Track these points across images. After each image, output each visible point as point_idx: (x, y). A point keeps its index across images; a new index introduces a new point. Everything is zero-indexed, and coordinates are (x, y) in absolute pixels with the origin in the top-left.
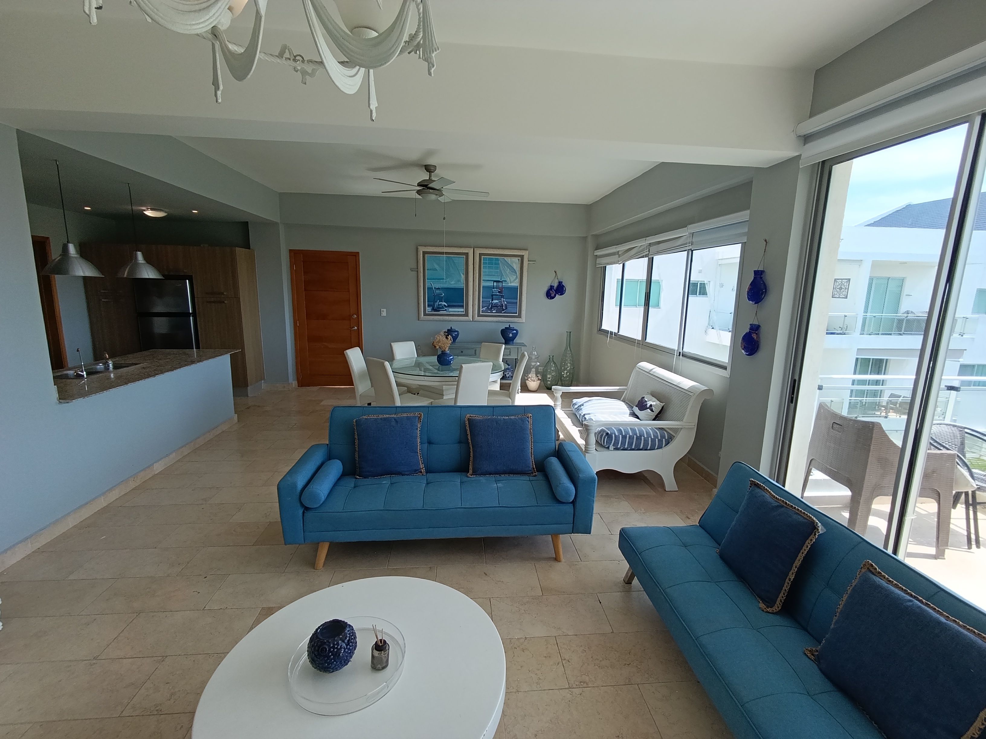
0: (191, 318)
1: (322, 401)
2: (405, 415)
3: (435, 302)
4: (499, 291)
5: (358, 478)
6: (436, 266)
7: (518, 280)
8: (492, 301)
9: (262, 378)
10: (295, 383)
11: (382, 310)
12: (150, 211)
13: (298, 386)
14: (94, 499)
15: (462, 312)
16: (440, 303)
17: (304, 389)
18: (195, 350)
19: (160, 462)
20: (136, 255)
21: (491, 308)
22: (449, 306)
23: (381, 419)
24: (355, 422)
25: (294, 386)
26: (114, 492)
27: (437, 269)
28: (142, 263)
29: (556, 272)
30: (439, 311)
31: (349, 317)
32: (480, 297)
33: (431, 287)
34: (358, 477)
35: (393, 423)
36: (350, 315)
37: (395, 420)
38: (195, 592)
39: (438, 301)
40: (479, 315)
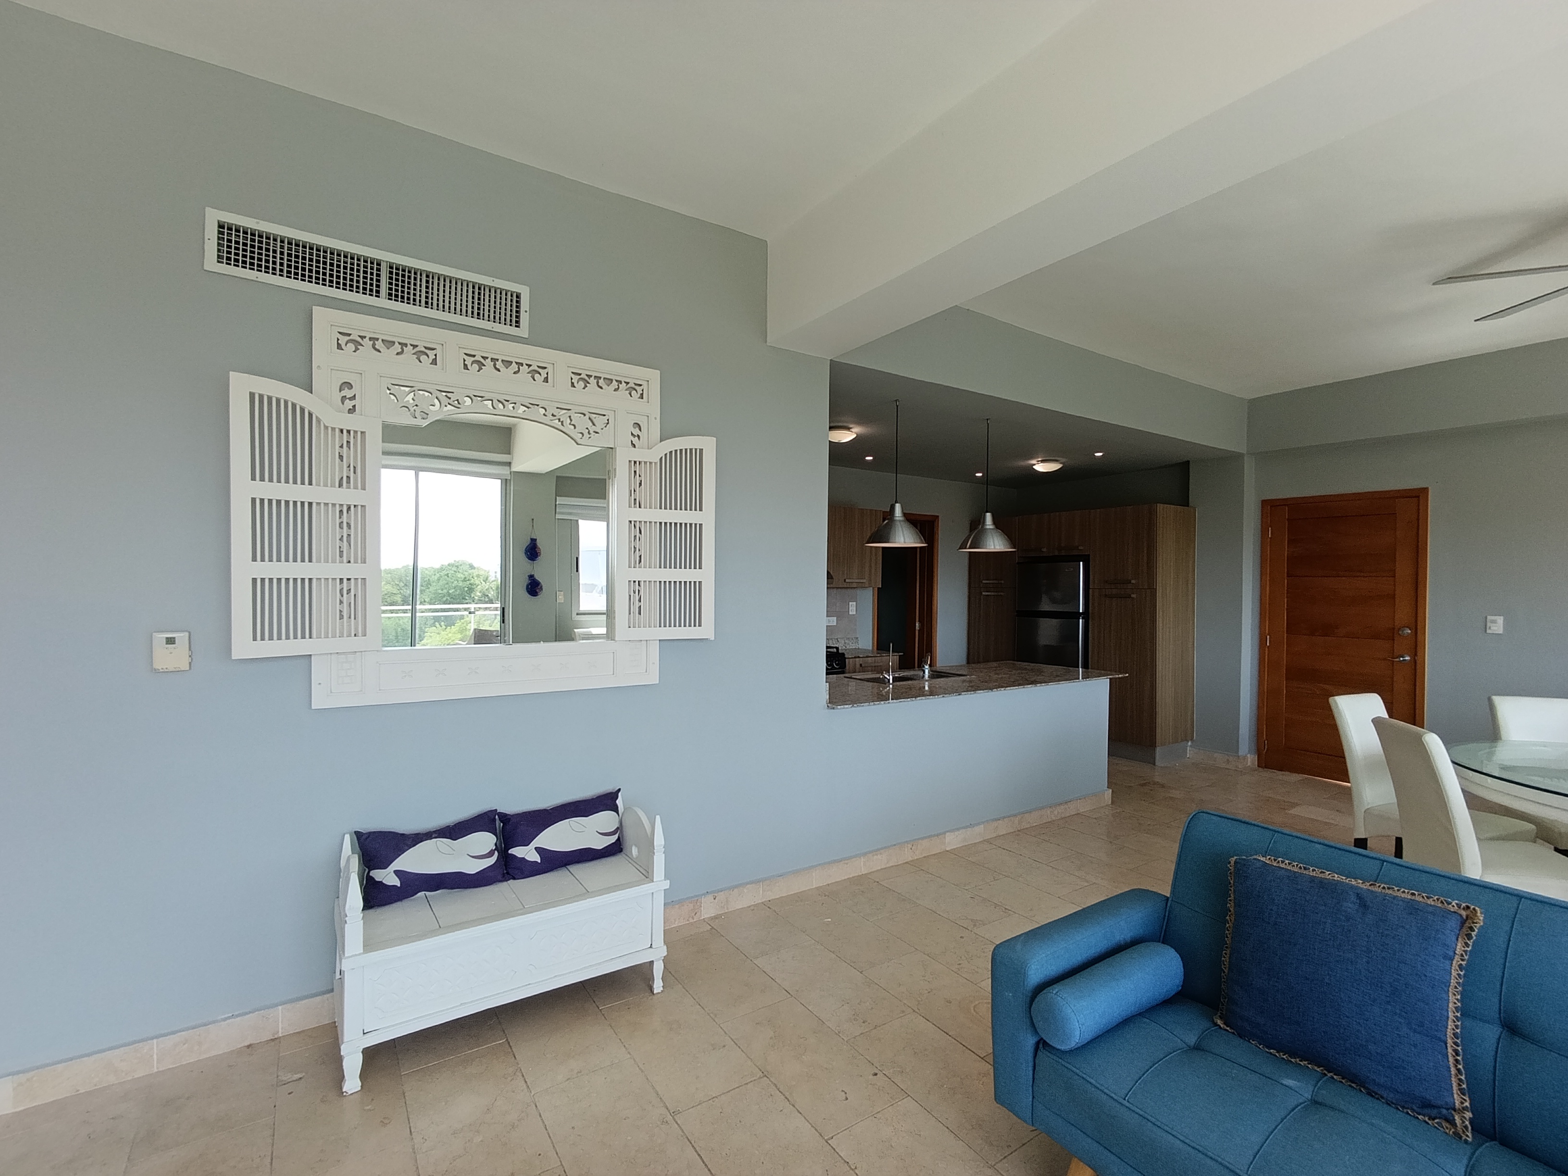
0: (1081, 620)
1: (1294, 805)
2: (1404, 894)
5: (1220, 1028)
9: (1187, 736)
10: (1251, 759)
11: (1489, 618)
12: (1042, 464)
13: (1258, 766)
14: (850, 858)
17: (1267, 774)
18: (1081, 669)
19: (956, 833)
20: (985, 516)
23: (1313, 879)
24: (1232, 863)
25: (1249, 764)
26: (879, 857)
28: (990, 529)
31: (1391, 634)
34: (1219, 1022)
35: (1350, 906)
36: (1394, 629)
37: (1359, 896)
38: (843, 1093)
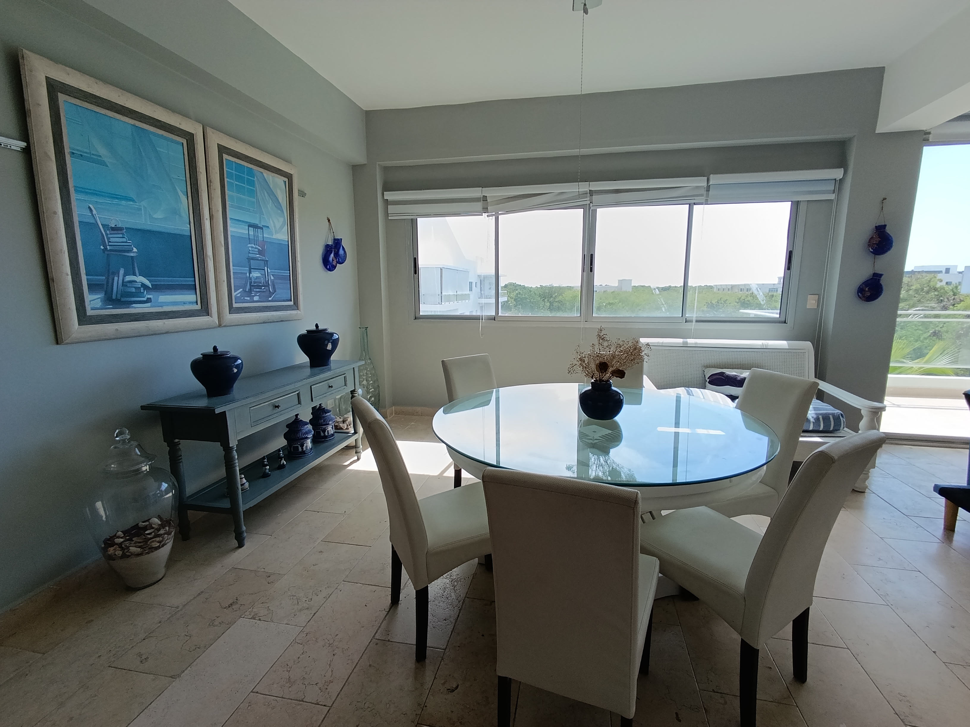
3: (111, 273)
4: (259, 250)
6: (102, 151)
7: (286, 229)
8: (250, 273)
15: (191, 303)
16: (129, 278)
21: (250, 290)
22: (157, 288)
27: (106, 160)
29: (329, 221)
30: (128, 304)
32: (229, 265)
33: (92, 221)
39: (122, 272)
40: (232, 310)
